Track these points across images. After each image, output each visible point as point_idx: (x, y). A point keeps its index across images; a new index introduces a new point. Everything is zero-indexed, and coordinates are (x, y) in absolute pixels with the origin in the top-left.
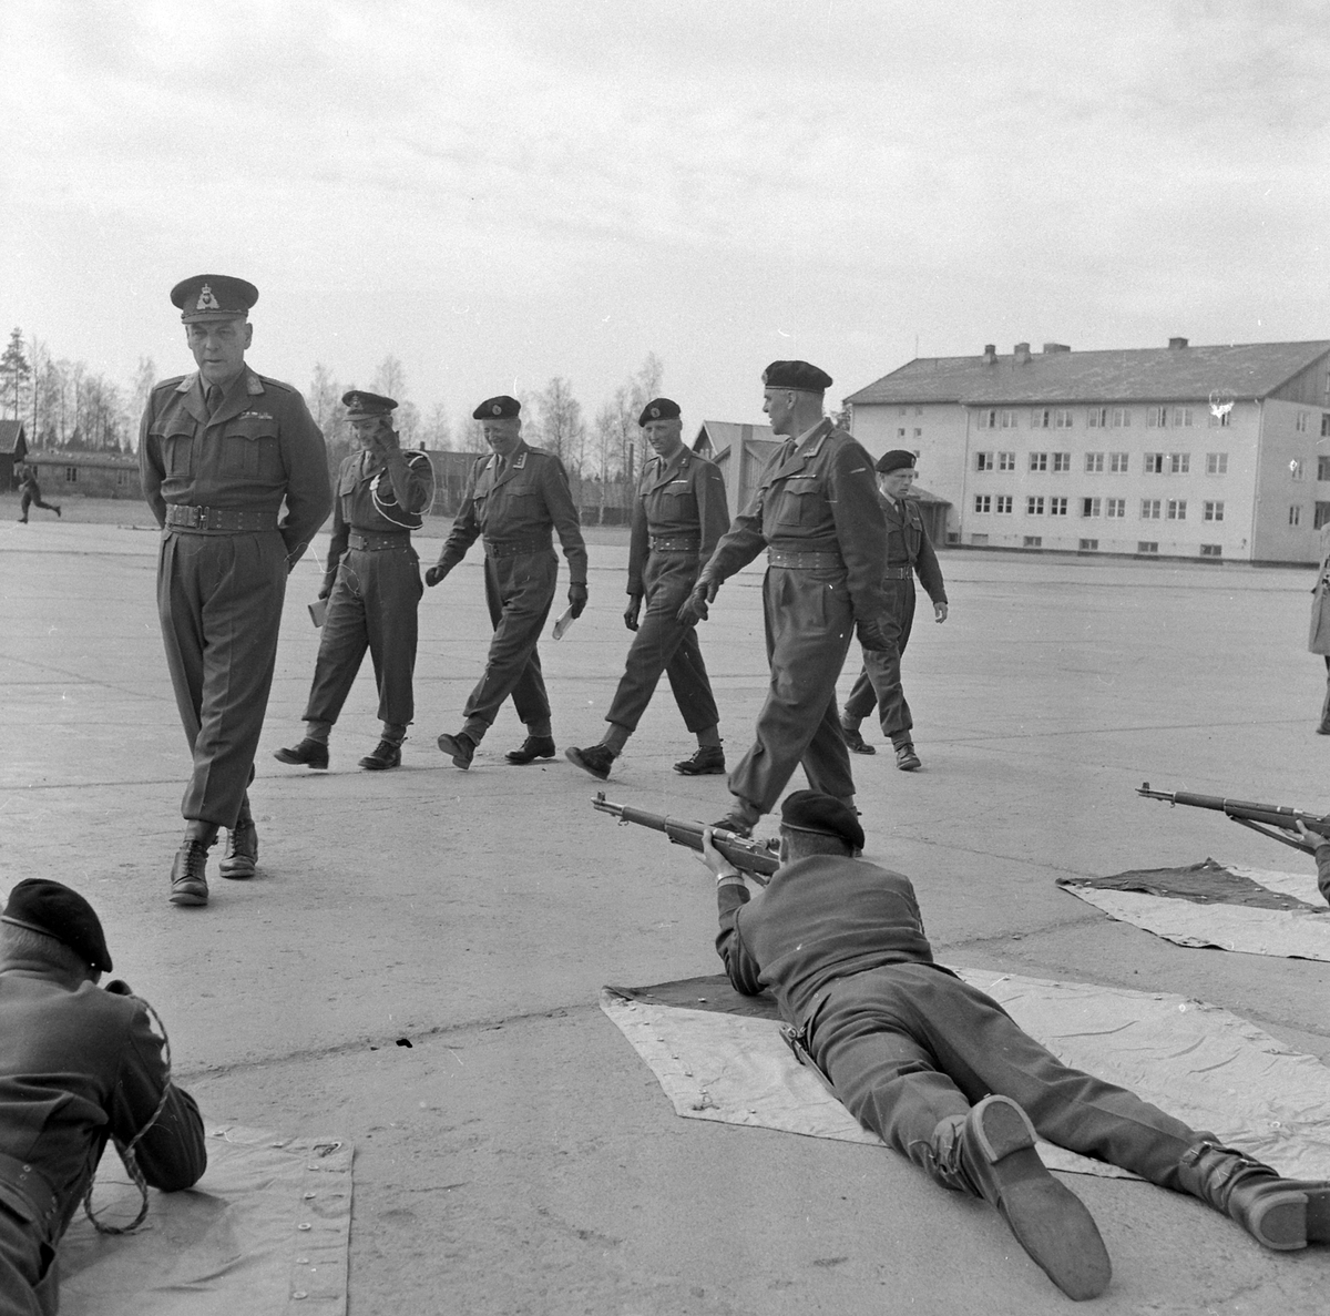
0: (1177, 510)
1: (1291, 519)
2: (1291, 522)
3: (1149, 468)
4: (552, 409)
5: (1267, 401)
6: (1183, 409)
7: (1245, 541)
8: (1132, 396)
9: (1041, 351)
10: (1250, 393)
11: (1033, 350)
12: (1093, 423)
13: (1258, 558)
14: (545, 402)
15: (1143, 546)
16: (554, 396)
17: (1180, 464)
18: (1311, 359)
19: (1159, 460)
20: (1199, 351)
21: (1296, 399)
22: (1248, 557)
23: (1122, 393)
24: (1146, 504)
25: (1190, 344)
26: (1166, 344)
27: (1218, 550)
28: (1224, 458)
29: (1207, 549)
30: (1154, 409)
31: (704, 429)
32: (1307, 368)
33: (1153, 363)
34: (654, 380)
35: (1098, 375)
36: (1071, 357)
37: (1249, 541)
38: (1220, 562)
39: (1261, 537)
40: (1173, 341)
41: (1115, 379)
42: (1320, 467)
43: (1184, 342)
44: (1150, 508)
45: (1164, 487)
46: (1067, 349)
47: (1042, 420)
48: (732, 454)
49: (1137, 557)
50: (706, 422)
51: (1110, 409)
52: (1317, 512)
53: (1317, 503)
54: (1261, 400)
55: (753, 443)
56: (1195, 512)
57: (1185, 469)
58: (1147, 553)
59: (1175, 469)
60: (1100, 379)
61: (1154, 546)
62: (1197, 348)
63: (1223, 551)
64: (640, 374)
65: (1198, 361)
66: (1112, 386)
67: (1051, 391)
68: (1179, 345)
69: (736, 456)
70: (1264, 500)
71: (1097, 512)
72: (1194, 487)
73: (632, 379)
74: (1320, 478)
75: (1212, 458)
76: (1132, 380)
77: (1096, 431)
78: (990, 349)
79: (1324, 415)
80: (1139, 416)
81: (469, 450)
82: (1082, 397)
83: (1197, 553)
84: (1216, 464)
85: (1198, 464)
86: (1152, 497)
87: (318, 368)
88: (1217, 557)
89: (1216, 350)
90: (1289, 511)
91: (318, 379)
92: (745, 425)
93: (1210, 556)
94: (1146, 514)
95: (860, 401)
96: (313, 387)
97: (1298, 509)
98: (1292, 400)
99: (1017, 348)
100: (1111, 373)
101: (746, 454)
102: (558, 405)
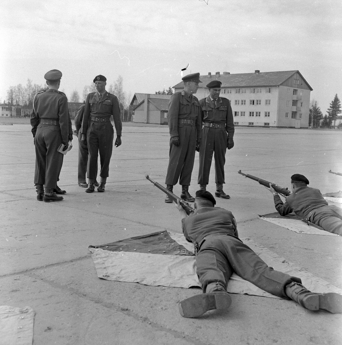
0: (258, 114)
1: (286, 116)
2: (286, 117)
3: (251, 104)
4: (93, 90)
5: (280, 86)
6: (259, 88)
7: (275, 122)
8: (246, 85)
9: (223, 74)
10: (276, 84)
11: (220, 74)
12: (236, 92)
13: (278, 126)
14: (91, 89)
15: (250, 123)
16: (93, 87)
17: (259, 102)
18: (290, 75)
19: (253, 101)
20: (262, 74)
21: (287, 86)
22: (276, 126)
23: (244, 84)
24: (250, 113)
25: (260, 72)
26: (254, 72)
27: (268, 124)
28: (270, 101)
29: (265, 124)
30: (252, 89)
31: (135, 95)
32: (289, 78)
33: (251, 77)
34: (121, 82)
35: (238, 80)
36: (230, 75)
37: (276, 121)
38: (269, 127)
39: (279, 120)
40: (256, 71)
41: (242, 81)
42: (293, 103)
43: (259, 71)
44: (251, 114)
45: (254, 108)
46: (229, 73)
47: (224, 91)
48: (145, 102)
49: (248, 126)
50: (136, 93)
51: (241, 88)
52: (292, 114)
53: (292, 112)
54: (278, 86)
55: (150, 99)
56: (263, 114)
57: (260, 104)
58: (251, 125)
59: (257, 104)
60: (238, 81)
61: (253, 123)
62: (262, 73)
63: (270, 124)
64: (117, 81)
65: (262, 76)
66: (241, 83)
67: (226, 84)
68: (257, 72)
69: (146, 102)
70: (279, 111)
71: (238, 115)
72: (262, 108)
73: (115, 82)
74: (293, 105)
75: (267, 101)
76: (246, 81)
77: (237, 94)
78: (210, 74)
79: (294, 89)
80: (248, 90)
81: (73, 102)
82: (234, 86)
83: (263, 125)
84: (268, 102)
85: (263, 102)
86: (252, 111)
87: (28, 80)
88: (268, 126)
89: (267, 73)
90: (285, 114)
91: (29, 83)
92: (148, 94)
93: (267, 125)
94: (250, 115)
95: (177, 87)
96: (27, 85)
97: (288, 113)
98: (286, 86)
99: (216, 73)
100: (240, 80)
101: (148, 102)
102: (94, 89)
